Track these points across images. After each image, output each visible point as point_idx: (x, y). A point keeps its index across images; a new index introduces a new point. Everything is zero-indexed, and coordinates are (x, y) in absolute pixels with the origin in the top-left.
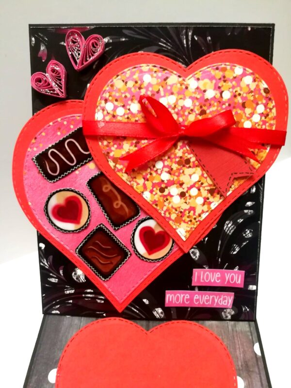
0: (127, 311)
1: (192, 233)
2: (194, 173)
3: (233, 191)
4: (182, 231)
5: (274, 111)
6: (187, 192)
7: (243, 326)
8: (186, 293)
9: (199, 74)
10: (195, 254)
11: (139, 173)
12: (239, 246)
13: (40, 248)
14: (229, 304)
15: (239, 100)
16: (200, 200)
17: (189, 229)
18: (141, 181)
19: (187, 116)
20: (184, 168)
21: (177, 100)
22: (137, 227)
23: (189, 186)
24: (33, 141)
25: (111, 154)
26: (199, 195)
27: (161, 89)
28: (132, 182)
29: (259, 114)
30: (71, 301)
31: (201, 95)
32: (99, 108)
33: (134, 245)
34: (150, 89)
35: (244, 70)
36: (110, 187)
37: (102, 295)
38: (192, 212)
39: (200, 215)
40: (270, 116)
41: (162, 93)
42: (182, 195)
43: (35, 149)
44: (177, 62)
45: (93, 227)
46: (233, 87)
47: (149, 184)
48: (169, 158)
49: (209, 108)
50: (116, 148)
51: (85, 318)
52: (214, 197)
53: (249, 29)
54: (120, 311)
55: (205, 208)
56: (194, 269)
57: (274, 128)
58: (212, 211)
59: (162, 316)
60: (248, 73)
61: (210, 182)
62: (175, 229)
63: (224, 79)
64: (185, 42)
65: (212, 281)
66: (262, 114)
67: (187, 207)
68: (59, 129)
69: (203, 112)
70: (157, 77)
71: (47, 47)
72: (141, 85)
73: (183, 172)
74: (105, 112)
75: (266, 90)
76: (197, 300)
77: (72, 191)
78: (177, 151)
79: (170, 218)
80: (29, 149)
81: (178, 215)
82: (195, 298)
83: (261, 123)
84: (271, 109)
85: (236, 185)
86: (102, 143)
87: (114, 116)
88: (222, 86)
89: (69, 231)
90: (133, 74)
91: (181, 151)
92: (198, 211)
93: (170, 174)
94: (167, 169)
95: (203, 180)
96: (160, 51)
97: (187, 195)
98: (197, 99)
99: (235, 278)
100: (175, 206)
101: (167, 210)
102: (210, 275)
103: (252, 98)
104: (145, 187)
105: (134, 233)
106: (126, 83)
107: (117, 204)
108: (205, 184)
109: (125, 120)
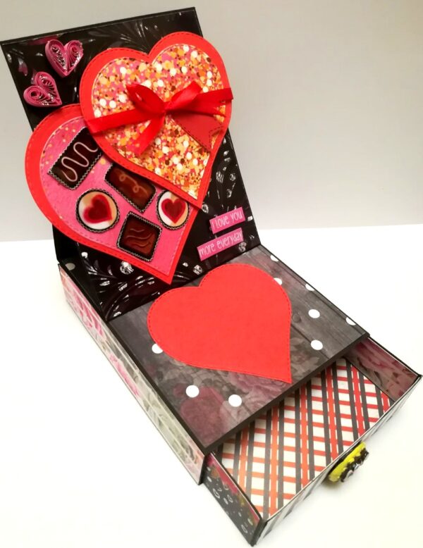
0: (175, 281)
1: (199, 191)
2: (184, 140)
3: (214, 146)
4: (192, 192)
5: (218, 74)
6: (185, 158)
7: (255, 251)
8: (211, 243)
9: (159, 57)
10: (205, 209)
11: (146, 154)
12: (231, 189)
14: (241, 238)
15: (194, 71)
16: (195, 162)
17: (196, 189)
18: (150, 160)
19: (164, 94)
20: (176, 138)
21: (152, 83)
22: (158, 203)
23: (184, 152)
24: (42, 155)
25: (119, 144)
26: (193, 157)
27: (137, 77)
28: (143, 164)
29: (210, 79)
30: (128, 296)
31: (167, 74)
32: (95, 106)
33: (161, 219)
34: (129, 79)
35: (190, 47)
36: (125, 175)
37: (151, 276)
38: (193, 174)
39: (199, 174)
40: (217, 79)
41: (139, 79)
42: (182, 162)
43: (47, 163)
44: (140, 52)
45: (124, 218)
46: (187, 62)
47: (156, 161)
48: (163, 133)
49: (176, 84)
50: (121, 138)
51: (145, 305)
52: (203, 155)
53: (180, 14)
54: (169, 283)
55: (201, 167)
56: (210, 220)
57: (222, 88)
58: (206, 167)
59: (201, 271)
60: (192, 49)
61: (197, 144)
62: (187, 193)
63: (178, 57)
64: (140, 33)
65: (224, 224)
66: (212, 79)
67: (188, 171)
68: (63, 136)
69: (173, 89)
70: (131, 68)
71: (25, 61)
72: (120, 78)
73: (177, 142)
74: (101, 109)
75: (208, 59)
76: (220, 245)
77: (95, 191)
78: (166, 125)
79: (180, 185)
80: (41, 165)
81: (185, 180)
82: (218, 244)
83: (214, 86)
84: (216, 73)
85: (214, 140)
86: (108, 137)
87: (109, 110)
88: (179, 63)
89: (105, 229)
90: (111, 69)
91: (169, 125)
92: (197, 171)
93: (168, 146)
94: (164, 144)
95: (192, 144)
96: (124, 45)
97: (186, 160)
98: (165, 78)
99: (238, 214)
100: (181, 173)
101: (177, 178)
102: (222, 221)
103: (201, 68)
104: (154, 164)
105: (158, 210)
106: (109, 78)
107: (136, 189)
108: (195, 147)
109: (119, 111)
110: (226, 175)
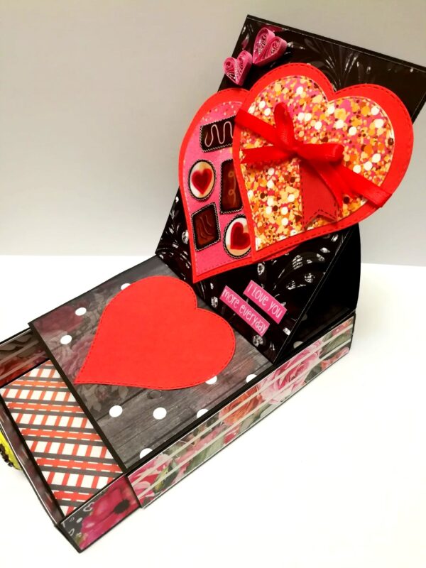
0: (197, 285)
1: (265, 247)
2: (293, 193)
3: (315, 228)
4: (260, 241)
5: (388, 166)
6: (280, 208)
7: (262, 359)
8: (238, 299)
9: (340, 102)
10: (260, 270)
11: (254, 172)
12: (297, 284)
13: (175, 200)
14: (262, 332)
15: (361, 141)
16: (285, 222)
17: (265, 242)
18: (252, 179)
19: (311, 137)
20: (287, 184)
21: (311, 119)
22: (234, 219)
23: (283, 203)
24: (208, 113)
25: (245, 146)
26: (287, 216)
27: (305, 105)
28: (246, 177)
29: (373, 163)
30: (173, 254)
31: (332, 122)
32: (255, 103)
33: (226, 233)
34: (297, 101)
35: (381, 111)
36: (233, 175)
37: (191, 261)
38: (274, 229)
39: (278, 235)
40: (381, 170)
41: (304, 108)
42: (275, 209)
43: (206, 120)
44: (331, 84)
45: (209, 203)
46: (362, 126)
47: (256, 185)
48: (281, 169)
49: (332, 138)
50: (250, 142)
52: (297, 225)
53: (412, 70)
55: (286, 231)
56: (252, 281)
57: (379, 184)
58: (290, 237)
59: (216, 306)
60: (382, 116)
61: (301, 209)
62: (254, 237)
63: (358, 114)
64: (347, 65)
65: (260, 301)
66: (374, 165)
67: (272, 221)
68: (227, 110)
69: (325, 139)
70: (307, 93)
71: (250, 38)
72: (292, 95)
73: (285, 188)
74: (257, 108)
75: (390, 140)
76: (242, 310)
77: (211, 165)
78: (289, 166)
79: (257, 224)
80: (203, 118)
81: (263, 225)
82: (242, 307)
83: (370, 173)
84: (385, 163)
85: (319, 223)
86: (243, 134)
87: (261, 114)
88: (354, 120)
89: (195, 196)
90: (291, 82)
91: (291, 167)
92: (279, 231)
93: (275, 184)
94: (274, 178)
95: (296, 204)
96: (323, 68)
97: (278, 211)
98: (327, 124)
99: (277, 311)
100: (265, 216)
101: (258, 216)
102: (261, 294)
103: (373, 144)
104: (253, 186)
105: (230, 224)
106: (283, 89)
107: (231, 192)
108: (296, 209)
109: (267, 121)
110: (305, 269)
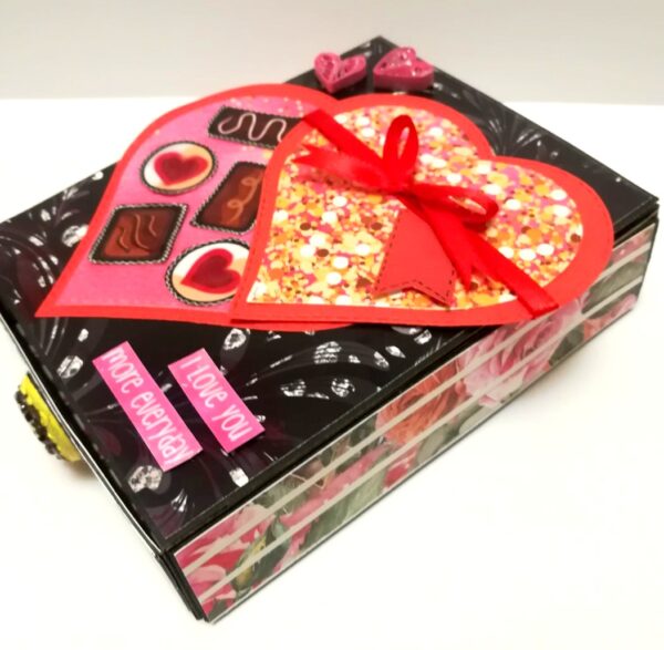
2: (369, 244)
4: (262, 289)
5: (564, 265)
6: (332, 255)
8: (142, 376)
9: (500, 166)
10: (233, 340)
13: (93, 176)
14: (170, 462)
15: (525, 221)
16: (335, 279)
17: (273, 296)
18: (296, 198)
20: (364, 229)
21: (445, 168)
22: (218, 242)
23: (343, 251)
26: (343, 272)
27: (439, 149)
28: (284, 191)
29: (537, 254)
30: (18, 252)
31: (479, 182)
33: (183, 256)
34: (428, 141)
35: (567, 199)
36: (255, 183)
37: (57, 277)
38: (306, 281)
39: (309, 294)
40: (550, 267)
42: (322, 253)
44: (490, 146)
46: (532, 204)
47: (300, 208)
52: (357, 291)
53: (618, 181)
54: (38, 314)
55: (328, 293)
56: (203, 350)
57: (542, 284)
58: (332, 305)
59: (68, 376)
60: (568, 204)
61: (376, 270)
64: (522, 138)
65: (202, 395)
66: (540, 257)
67: (308, 269)
68: (287, 108)
70: (448, 139)
73: (356, 232)
74: (352, 121)
75: (575, 238)
76: (141, 402)
77: (213, 156)
78: (379, 206)
79: (269, 263)
80: (235, 100)
81: (283, 269)
82: (143, 396)
83: (528, 265)
84: (560, 260)
87: (356, 130)
88: (519, 193)
89: (147, 183)
91: (383, 210)
92: (314, 288)
93: (340, 220)
94: (342, 213)
95: (369, 261)
97: (327, 258)
98: (470, 182)
99: (238, 426)
100: (295, 256)
101: (280, 251)
102: (213, 382)
103: (545, 231)
104: (292, 207)
105: (203, 245)
107: (235, 204)
108: (366, 268)
110: (339, 369)
